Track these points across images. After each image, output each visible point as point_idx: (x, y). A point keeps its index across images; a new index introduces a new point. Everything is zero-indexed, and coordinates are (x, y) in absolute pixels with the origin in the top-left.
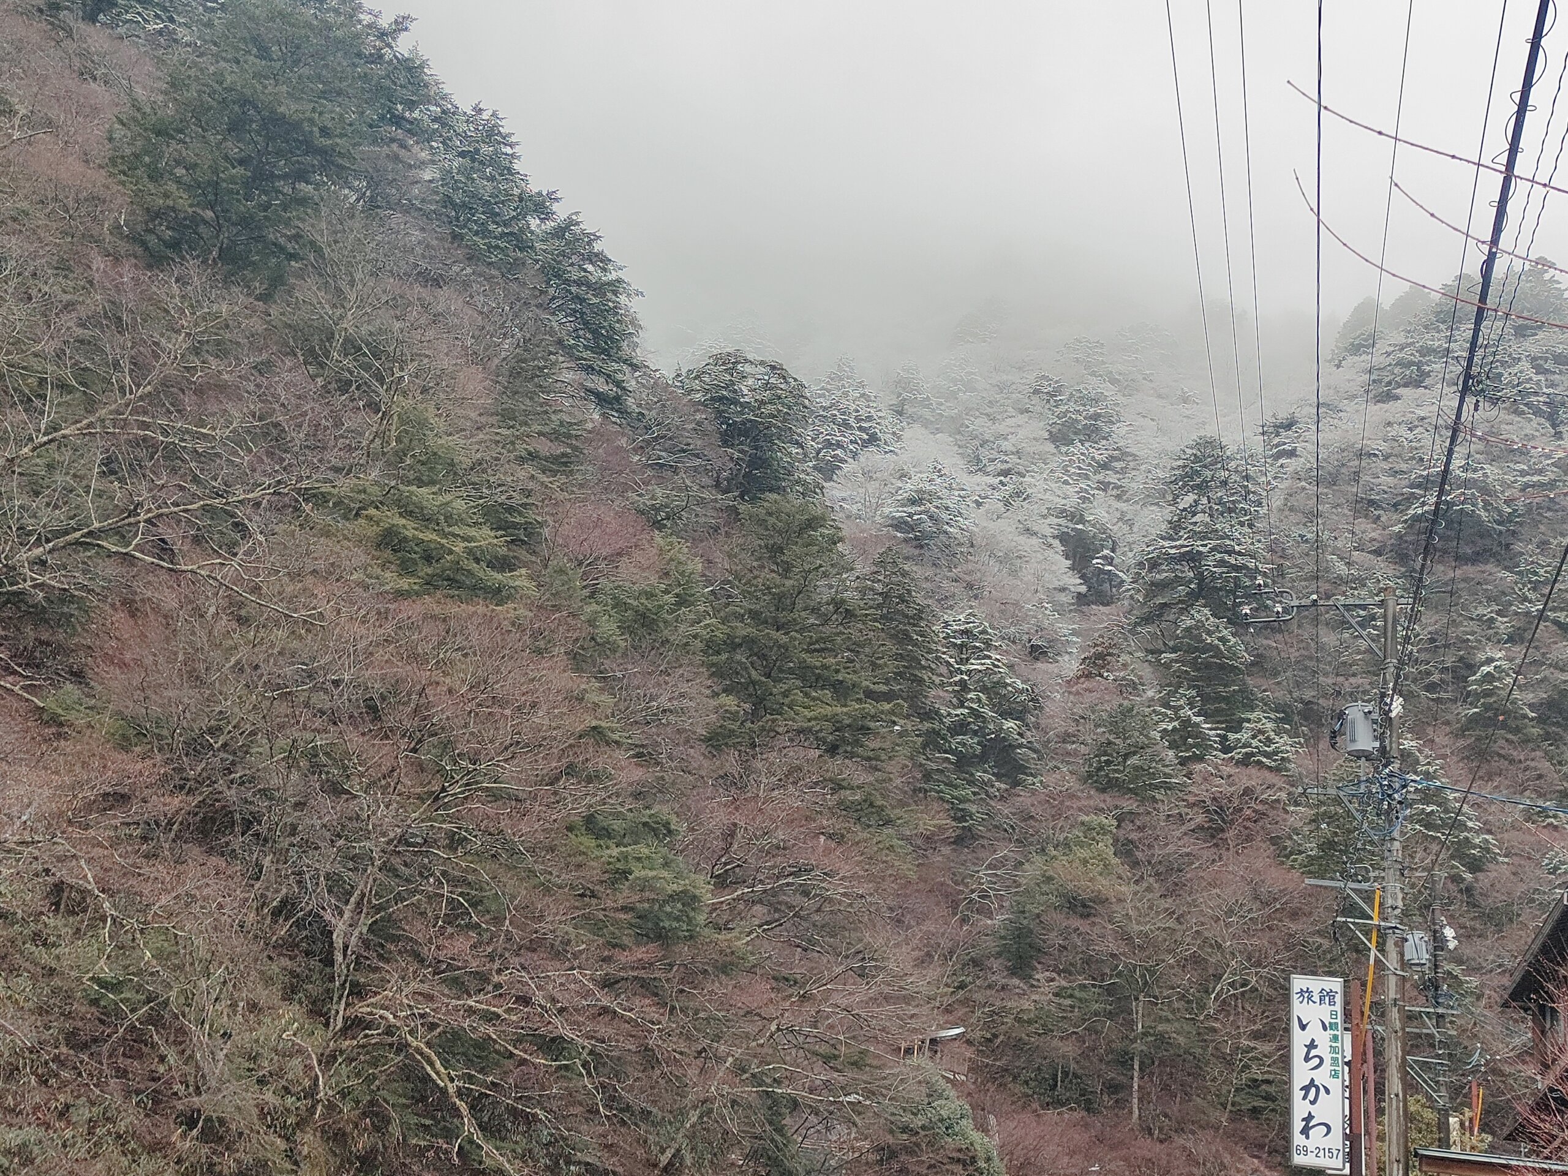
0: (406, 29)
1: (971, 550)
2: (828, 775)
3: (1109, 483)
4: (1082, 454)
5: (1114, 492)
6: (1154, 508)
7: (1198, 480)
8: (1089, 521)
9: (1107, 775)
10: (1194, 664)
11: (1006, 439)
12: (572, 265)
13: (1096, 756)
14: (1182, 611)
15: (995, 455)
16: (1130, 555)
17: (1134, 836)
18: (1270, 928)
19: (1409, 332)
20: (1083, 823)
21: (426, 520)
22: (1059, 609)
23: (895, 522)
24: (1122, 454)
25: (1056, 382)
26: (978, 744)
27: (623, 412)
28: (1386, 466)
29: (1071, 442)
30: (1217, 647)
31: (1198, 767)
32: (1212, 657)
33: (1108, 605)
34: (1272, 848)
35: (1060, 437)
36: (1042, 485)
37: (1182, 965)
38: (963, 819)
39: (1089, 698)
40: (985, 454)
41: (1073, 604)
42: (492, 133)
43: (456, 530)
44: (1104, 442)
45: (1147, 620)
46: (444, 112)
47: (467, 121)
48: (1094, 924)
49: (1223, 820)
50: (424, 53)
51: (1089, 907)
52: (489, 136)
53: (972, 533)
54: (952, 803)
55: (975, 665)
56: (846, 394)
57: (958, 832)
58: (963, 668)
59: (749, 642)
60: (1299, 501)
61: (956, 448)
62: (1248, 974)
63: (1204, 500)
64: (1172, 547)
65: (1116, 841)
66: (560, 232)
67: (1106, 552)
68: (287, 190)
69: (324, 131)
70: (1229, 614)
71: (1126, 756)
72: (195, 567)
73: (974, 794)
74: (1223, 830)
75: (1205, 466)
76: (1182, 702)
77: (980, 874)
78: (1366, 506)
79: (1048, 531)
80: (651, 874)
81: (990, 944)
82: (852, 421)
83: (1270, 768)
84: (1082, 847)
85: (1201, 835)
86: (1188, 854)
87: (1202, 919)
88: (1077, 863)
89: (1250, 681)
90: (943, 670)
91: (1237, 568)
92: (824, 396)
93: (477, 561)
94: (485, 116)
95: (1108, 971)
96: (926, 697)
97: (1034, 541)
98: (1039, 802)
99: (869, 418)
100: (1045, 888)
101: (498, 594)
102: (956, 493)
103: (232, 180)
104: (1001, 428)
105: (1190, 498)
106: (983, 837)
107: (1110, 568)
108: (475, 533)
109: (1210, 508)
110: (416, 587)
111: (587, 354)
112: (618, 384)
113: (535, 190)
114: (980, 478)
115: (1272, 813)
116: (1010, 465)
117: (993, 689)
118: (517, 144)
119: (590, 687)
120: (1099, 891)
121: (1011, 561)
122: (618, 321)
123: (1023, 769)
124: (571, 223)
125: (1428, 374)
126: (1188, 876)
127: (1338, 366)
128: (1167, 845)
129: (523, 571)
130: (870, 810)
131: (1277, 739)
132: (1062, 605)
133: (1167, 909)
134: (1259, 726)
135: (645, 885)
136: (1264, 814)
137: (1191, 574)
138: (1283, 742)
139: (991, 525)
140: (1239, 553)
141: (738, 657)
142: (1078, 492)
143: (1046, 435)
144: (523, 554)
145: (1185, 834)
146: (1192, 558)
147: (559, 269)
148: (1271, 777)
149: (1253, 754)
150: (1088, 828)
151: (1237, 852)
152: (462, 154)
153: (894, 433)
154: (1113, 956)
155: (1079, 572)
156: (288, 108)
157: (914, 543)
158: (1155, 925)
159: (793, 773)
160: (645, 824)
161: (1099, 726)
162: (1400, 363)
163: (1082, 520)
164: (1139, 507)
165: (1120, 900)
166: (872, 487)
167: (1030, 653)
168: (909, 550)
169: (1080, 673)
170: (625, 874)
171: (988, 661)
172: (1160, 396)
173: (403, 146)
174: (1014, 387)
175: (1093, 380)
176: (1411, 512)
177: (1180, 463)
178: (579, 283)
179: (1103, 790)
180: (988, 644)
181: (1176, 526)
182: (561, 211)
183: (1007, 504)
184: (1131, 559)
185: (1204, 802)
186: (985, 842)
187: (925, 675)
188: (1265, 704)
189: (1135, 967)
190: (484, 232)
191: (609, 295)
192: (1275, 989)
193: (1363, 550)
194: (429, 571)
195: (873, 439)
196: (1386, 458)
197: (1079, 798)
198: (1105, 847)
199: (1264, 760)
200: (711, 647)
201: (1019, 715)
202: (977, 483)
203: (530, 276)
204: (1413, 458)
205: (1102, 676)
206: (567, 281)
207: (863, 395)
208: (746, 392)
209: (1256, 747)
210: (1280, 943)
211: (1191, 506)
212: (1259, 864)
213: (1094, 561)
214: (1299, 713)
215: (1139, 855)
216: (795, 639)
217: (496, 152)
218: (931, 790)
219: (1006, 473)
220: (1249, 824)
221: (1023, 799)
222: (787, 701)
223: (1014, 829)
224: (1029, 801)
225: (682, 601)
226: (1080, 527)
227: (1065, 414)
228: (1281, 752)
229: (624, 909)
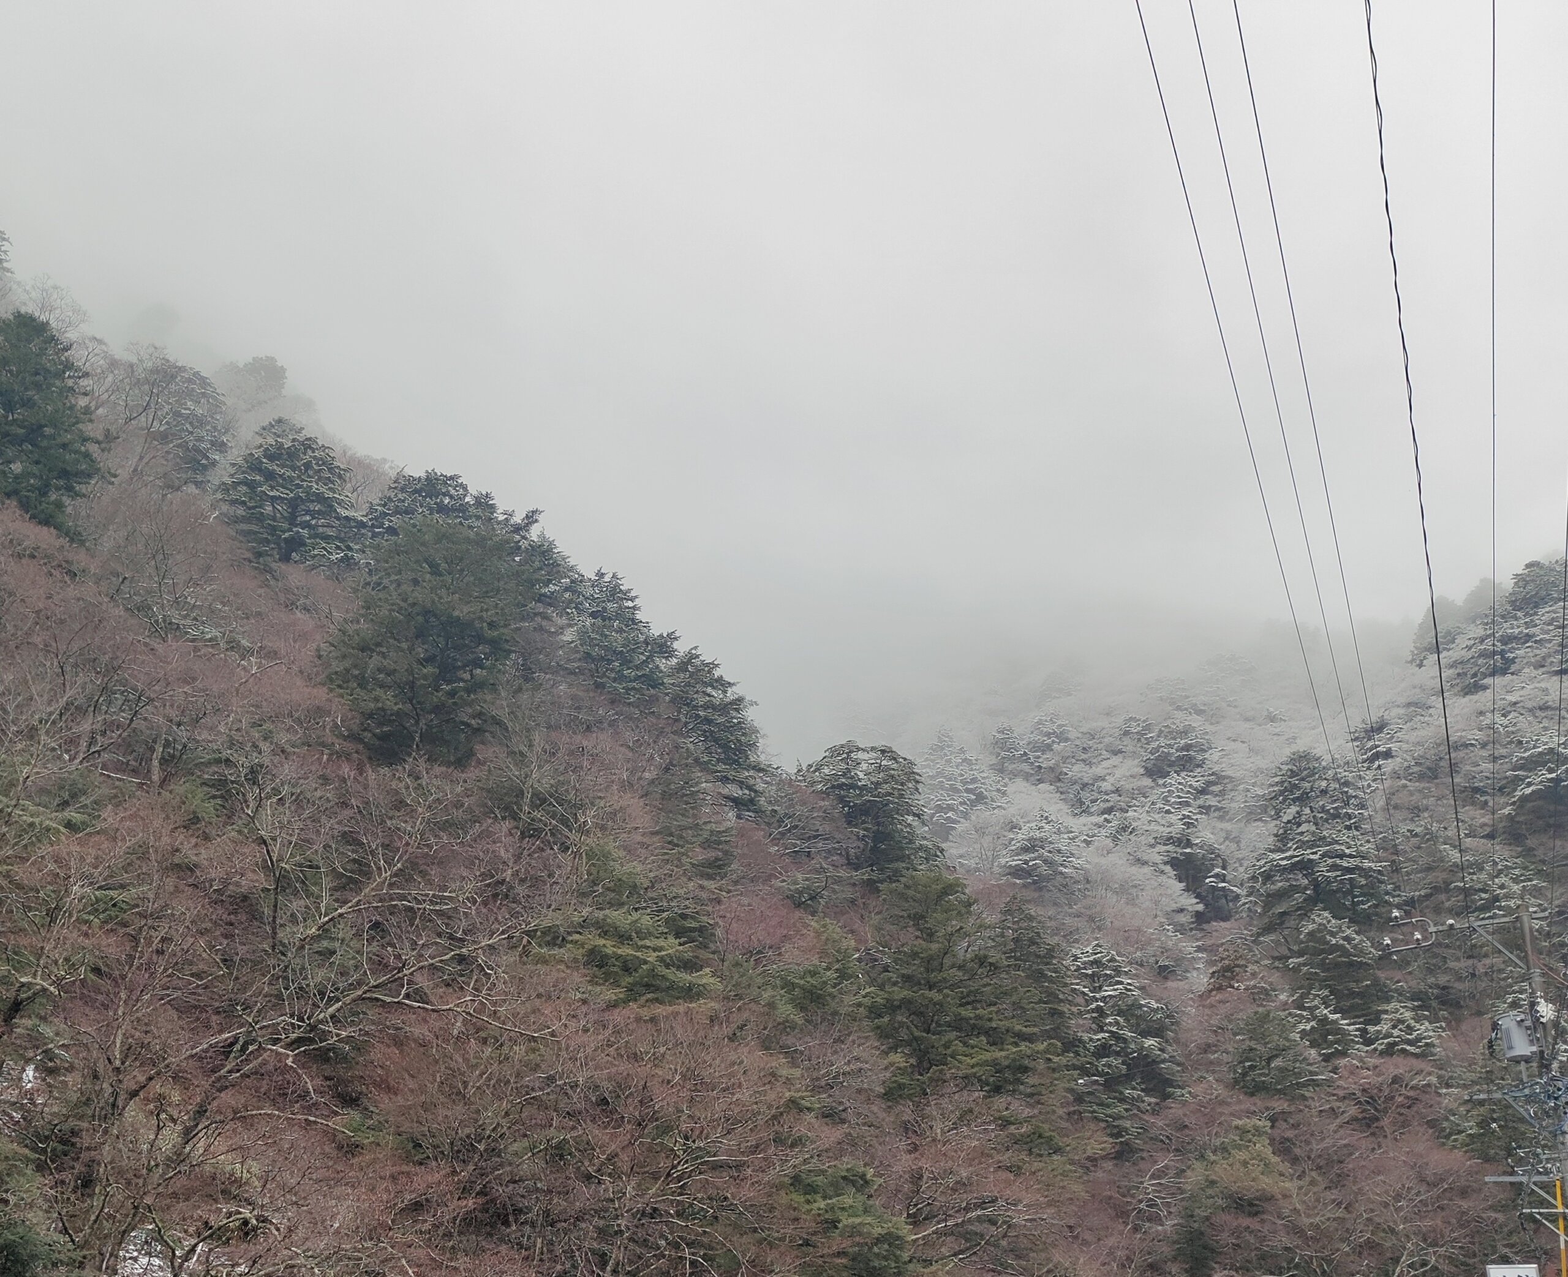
0: (536, 521)
1: (1088, 886)
2: (997, 1115)
3: (1210, 806)
4: (1179, 783)
5: (1216, 814)
6: (1259, 823)
7: (1298, 794)
8: (1196, 845)
9: (1253, 1080)
10: (1322, 965)
11: (1104, 780)
12: (697, 692)
13: (1240, 1062)
14: (1302, 917)
15: (1096, 795)
16: (1241, 869)
17: (1290, 1134)
18: (1441, 1208)
19: (1487, 624)
20: (1237, 1127)
21: (623, 938)
22: (1180, 929)
23: (1012, 870)
24: (1218, 778)
25: (1144, 721)
26: (1123, 1063)
27: (759, 812)
28: (1485, 753)
29: (1167, 774)
30: (1342, 945)
31: (1343, 1062)
32: (1340, 956)
33: (1228, 920)
34: (1431, 1131)
35: (1156, 770)
36: (1145, 817)
37: (1359, 1250)
38: (1118, 1135)
39: (1223, 1010)
40: (1085, 795)
41: (1193, 923)
42: (615, 591)
43: (647, 943)
44: (1199, 770)
45: (1268, 929)
46: (572, 582)
47: (593, 586)
48: (1263, 1221)
49: (1376, 1109)
50: (550, 535)
51: (1256, 1205)
52: (613, 595)
53: (1086, 871)
54: (1107, 1121)
55: (1108, 991)
56: (949, 761)
57: (1117, 1148)
58: (1098, 996)
59: (906, 1003)
60: (1401, 798)
61: (1058, 795)
62: (1426, 1254)
63: (1307, 811)
64: (1282, 859)
65: (1272, 1141)
66: (683, 666)
67: (1217, 870)
68: (467, 676)
69: (492, 625)
70: (1349, 914)
71: (1269, 1060)
72: (451, 1006)
73: (1127, 1110)
74: (1377, 1119)
75: (1303, 779)
76: (1316, 1002)
77: (1145, 1185)
78: (1472, 794)
79: (1158, 859)
80: (858, 1220)
81: (1166, 1250)
82: (959, 786)
83: (1415, 1055)
84: (1240, 1150)
85: (1356, 1125)
86: (1345, 1146)
87: (1371, 1206)
88: (1238, 1165)
89: (1381, 975)
90: (1080, 1000)
91: (1348, 870)
92: (928, 766)
93: (667, 966)
94: (607, 579)
95: (1285, 1264)
96: (1068, 1028)
97: (1146, 870)
98: (1191, 1112)
99: (974, 780)
100: (1210, 1192)
101: (690, 993)
102: (1066, 836)
103: (425, 677)
104: (1098, 770)
105: (1293, 810)
106: (1142, 1150)
107: (1223, 885)
108: (663, 944)
109: (1314, 817)
110: (621, 996)
111: (721, 767)
112: (750, 788)
113: (657, 634)
114: (1084, 819)
115: (1424, 1097)
116: (1111, 804)
117: (1129, 1011)
118: (636, 597)
119: (779, 1063)
120: (1264, 1190)
121: (1126, 890)
122: (744, 734)
123: (1170, 1083)
124: (691, 657)
125: (1513, 661)
126: (1351, 1166)
127: (1420, 666)
128: (1323, 1139)
129: (708, 970)
130: (1040, 1141)
131: (1418, 1026)
132: (1182, 925)
133: (1334, 1201)
134: (1398, 1016)
135: (854, 1231)
136: (1417, 1099)
137: (1306, 882)
138: (1424, 1028)
139: (1103, 861)
140: (1351, 856)
141: (899, 1018)
142: (1181, 819)
143: (1142, 771)
144: (704, 954)
145: (1341, 1127)
146: (1305, 866)
147: (687, 698)
148: (1418, 1064)
149: (1395, 1044)
150: (1243, 1131)
151: (1396, 1139)
152: (593, 615)
153: (998, 790)
154: (1287, 1249)
155: (1194, 892)
156: (462, 612)
157: (1033, 887)
158: (1326, 1215)
159: (966, 1116)
160: (844, 1178)
161: (1238, 1034)
162: (1483, 654)
163: (1189, 844)
164: (1242, 825)
165: (1285, 1196)
166: (987, 841)
167: (1159, 973)
168: (1029, 894)
169: (1211, 987)
170: (834, 1224)
171: (1120, 987)
172: (1247, 720)
173: (546, 617)
174: (1105, 732)
175: (1179, 714)
176: (1518, 793)
177: (1277, 779)
178: (705, 707)
179: (1252, 1094)
180: (1118, 971)
181: (1283, 840)
182: (681, 647)
183: (1115, 839)
184: (1242, 873)
185: (1354, 1094)
186: (1145, 1155)
187: (1065, 1008)
188: (1400, 994)
189: (1311, 1257)
190: (621, 678)
191: (734, 714)
192: (1456, 1266)
193: (1475, 836)
194: (630, 980)
195: (980, 798)
196: (1484, 746)
197: (1228, 1104)
198: (1263, 1147)
199: (1408, 1048)
200: (874, 1012)
201: (1157, 1031)
202: (1081, 824)
203: (664, 709)
204: (1511, 742)
205: (1233, 987)
206: (696, 707)
207: (965, 760)
208: (861, 775)
209: (1398, 1037)
210: (1454, 1221)
211: (1294, 818)
212: (1420, 1148)
213: (1207, 881)
214: (1437, 998)
215: (1297, 1151)
216: (948, 996)
217: (620, 608)
218: (1085, 1111)
219: (1109, 811)
220: (1403, 1111)
221: (1175, 1110)
222: (949, 1052)
223: (1170, 1140)
224: (1180, 1112)
225: (843, 975)
226: (1188, 850)
227: (1157, 749)
228: (1424, 1038)
229: (839, 1254)
